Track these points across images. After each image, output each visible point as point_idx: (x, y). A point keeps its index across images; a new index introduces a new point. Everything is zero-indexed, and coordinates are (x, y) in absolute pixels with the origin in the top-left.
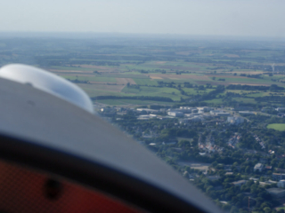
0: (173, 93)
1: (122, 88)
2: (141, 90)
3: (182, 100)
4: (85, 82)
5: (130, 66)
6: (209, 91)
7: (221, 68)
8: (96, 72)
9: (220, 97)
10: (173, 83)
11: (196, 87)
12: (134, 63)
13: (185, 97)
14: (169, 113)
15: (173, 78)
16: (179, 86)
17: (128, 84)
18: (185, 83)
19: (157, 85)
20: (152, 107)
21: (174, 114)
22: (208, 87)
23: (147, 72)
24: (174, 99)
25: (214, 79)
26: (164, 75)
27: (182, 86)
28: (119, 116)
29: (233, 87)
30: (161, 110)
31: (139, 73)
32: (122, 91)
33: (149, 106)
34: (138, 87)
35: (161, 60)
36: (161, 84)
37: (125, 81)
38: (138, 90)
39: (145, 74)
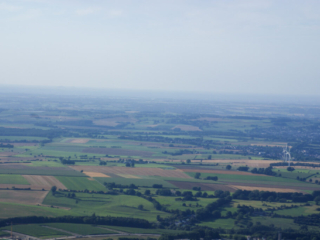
0: (141, 207)
2: (78, 200)
5: (31, 147)
6: (205, 203)
7: (187, 152)
9: (230, 215)
10: (133, 186)
11: (178, 194)
12: (35, 142)
13: (164, 216)
15: (128, 175)
16: (148, 192)
17: (54, 190)
18: (155, 186)
19: (106, 190)
22: (199, 195)
23: (71, 162)
25: (198, 176)
27: (153, 191)
29: (245, 195)
31: (59, 165)
34: (72, 195)
36: (114, 188)
38: (72, 202)
39: (71, 167)
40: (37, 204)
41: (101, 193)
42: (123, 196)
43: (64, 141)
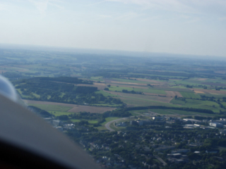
0: (214, 106)
1: (171, 99)
2: (186, 102)
3: (221, 113)
4: (140, 93)
5: (178, 81)
8: (149, 85)
10: (213, 97)
12: (181, 79)
13: (223, 110)
14: (210, 124)
15: (213, 93)
16: (219, 100)
17: (176, 97)
18: (224, 98)
19: (200, 98)
20: (197, 118)
21: (215, 125)
23: (191, 87)
24: (214, 111)
26: (205, 90)
27: (221, 100)
28: (168, 125)
30: (203, 121)
31: (185, 88)
32: (171, 102)
33: (193, 116)
34: (184, 99)
35: (202, 77)
36: (204, 98)
37: (173, 94)
38: (183, 102)
39: (190, 89)
40: (167, 103)
41: (198, 99)
42: (207, 101)
43: (195, 79)
